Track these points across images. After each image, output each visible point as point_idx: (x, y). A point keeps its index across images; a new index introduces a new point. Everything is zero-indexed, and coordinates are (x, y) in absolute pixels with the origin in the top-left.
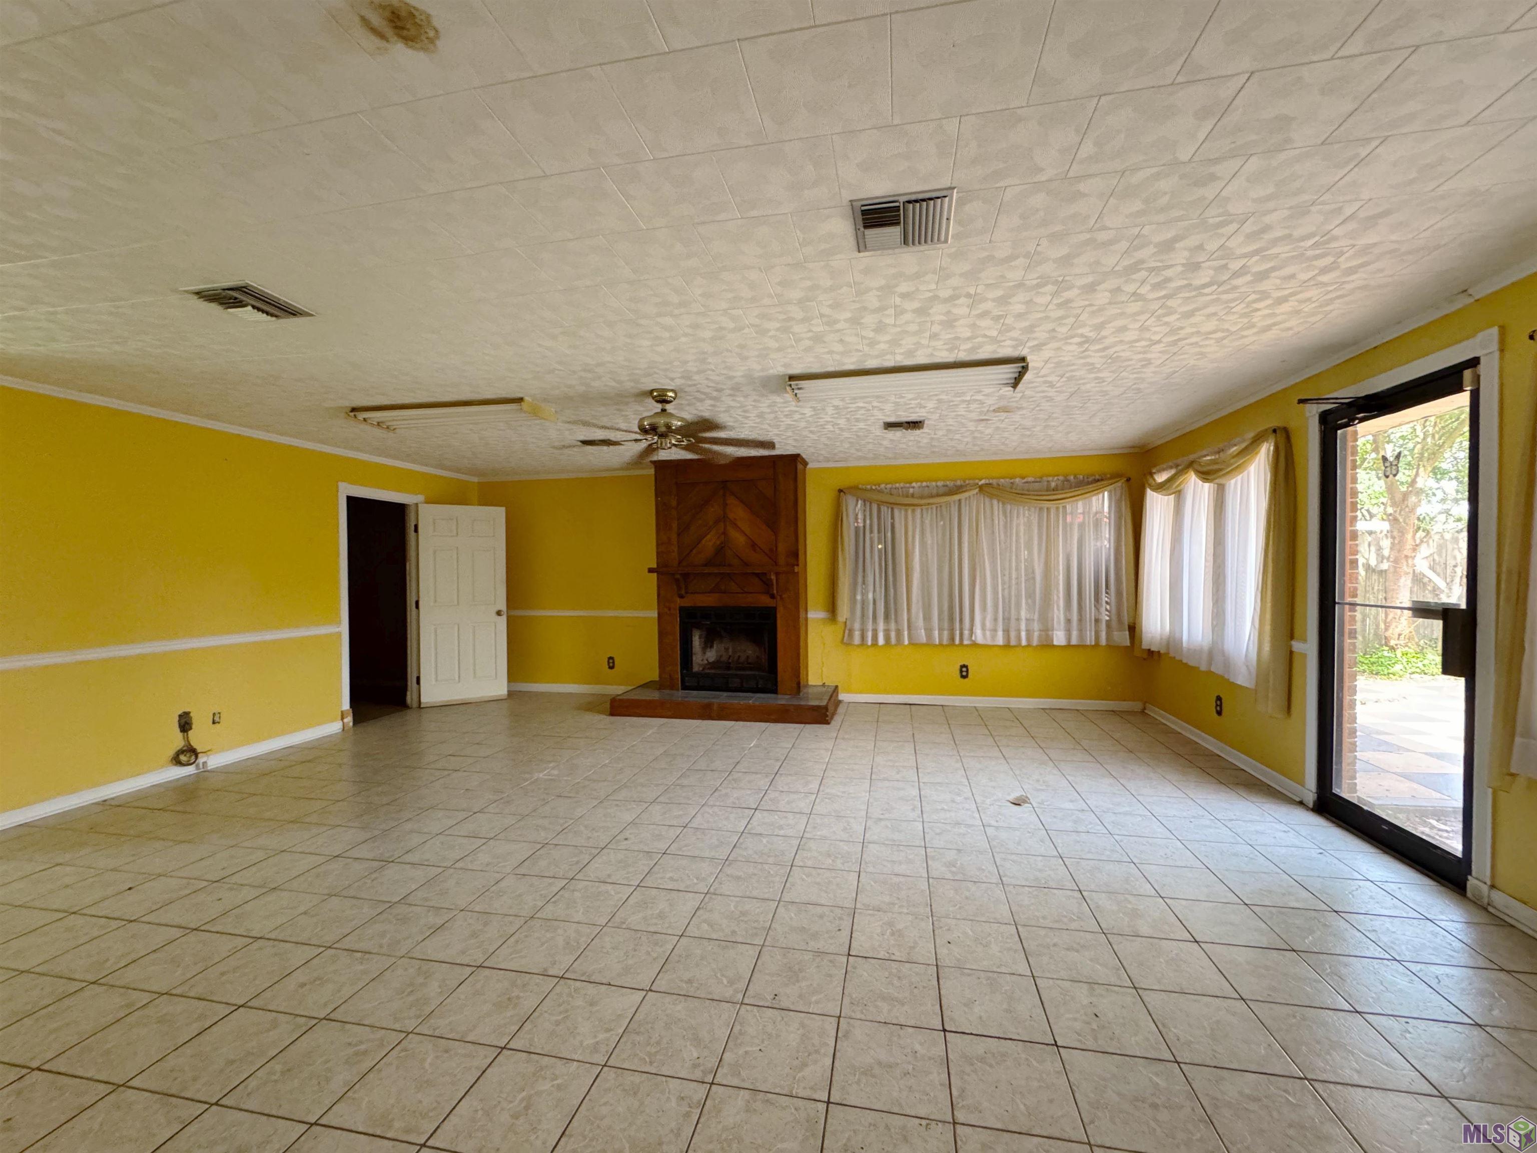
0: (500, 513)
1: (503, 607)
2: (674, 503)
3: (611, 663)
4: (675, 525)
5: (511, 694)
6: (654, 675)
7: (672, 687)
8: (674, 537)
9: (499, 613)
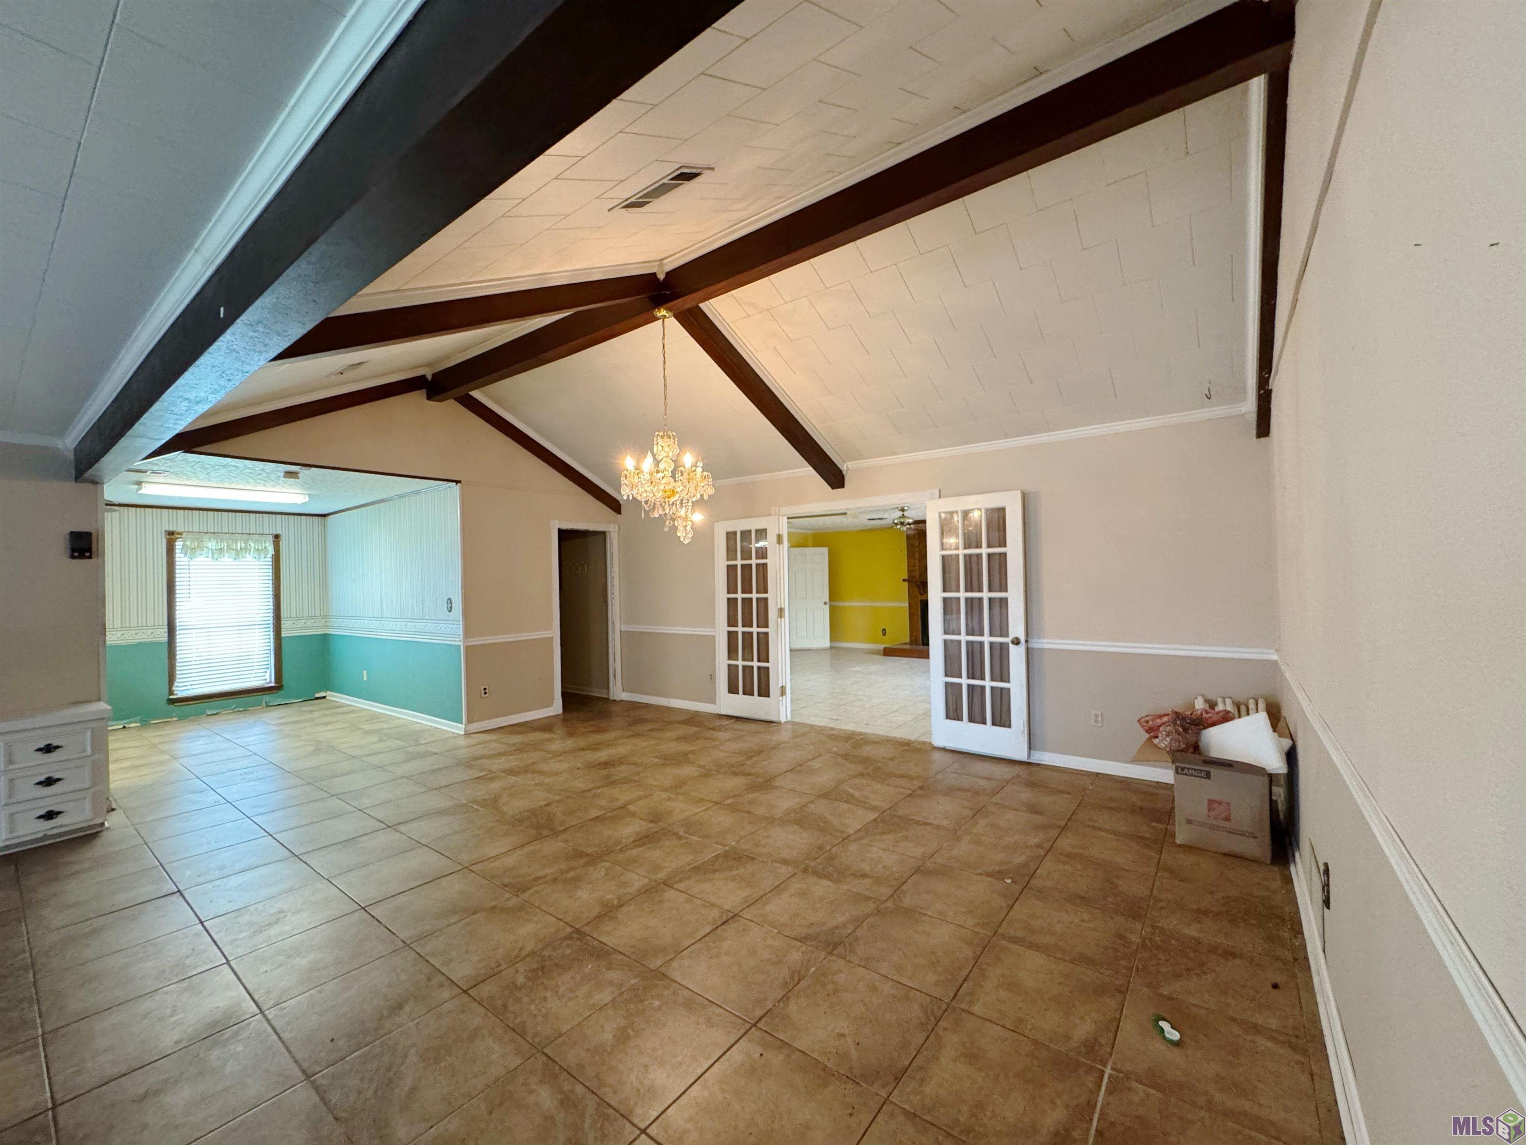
0: (825, 550)
1: (827, 600)
2: (917, 544)
3: (884, 632)
4: (917, 556)
5: (831, 648)
6: (908, 640)
7: (917, 644)
8: (917, 562)
9: (825, 603)
